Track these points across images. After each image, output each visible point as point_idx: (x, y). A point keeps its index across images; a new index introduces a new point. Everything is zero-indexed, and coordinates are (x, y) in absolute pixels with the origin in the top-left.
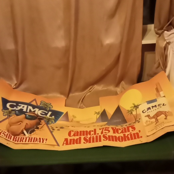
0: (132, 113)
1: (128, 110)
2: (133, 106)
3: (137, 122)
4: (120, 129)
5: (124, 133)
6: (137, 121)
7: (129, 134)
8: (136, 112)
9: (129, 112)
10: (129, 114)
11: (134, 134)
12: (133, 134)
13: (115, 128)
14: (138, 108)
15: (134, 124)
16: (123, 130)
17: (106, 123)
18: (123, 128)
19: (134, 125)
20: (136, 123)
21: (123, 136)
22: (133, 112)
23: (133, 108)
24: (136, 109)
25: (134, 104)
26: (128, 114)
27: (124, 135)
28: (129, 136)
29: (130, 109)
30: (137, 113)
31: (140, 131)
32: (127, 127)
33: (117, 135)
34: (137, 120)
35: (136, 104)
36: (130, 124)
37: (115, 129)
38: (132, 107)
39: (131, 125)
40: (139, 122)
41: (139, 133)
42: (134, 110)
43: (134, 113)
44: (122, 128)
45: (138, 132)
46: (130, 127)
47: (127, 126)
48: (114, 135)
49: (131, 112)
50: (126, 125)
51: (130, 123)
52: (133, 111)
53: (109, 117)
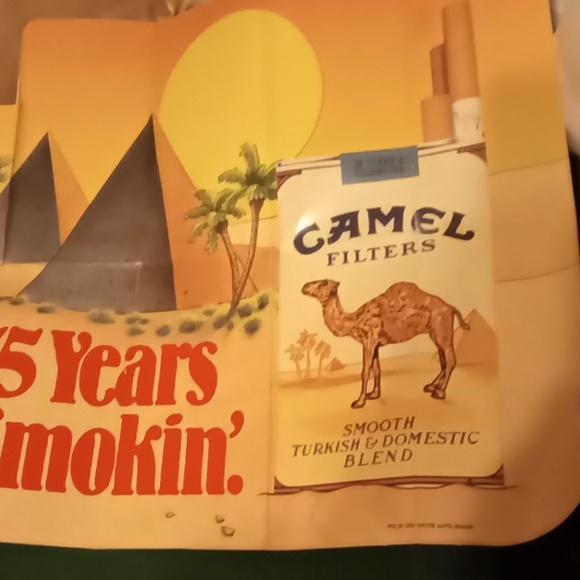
0: (221, 227)
1: (201, 194)
2: (243, 168)
3: (240, 323)
4: (114, 360)
5: (133, 409)
6: (245, 312)
7: (164, 426)
8: (255, 231)
9: (204, 214)
10: (199, 232)
11: (196, 435)
12: (189, 431)
13: (85, 339)
14: (273, 195)
15: (216, 337)
16: (131, 369)
17: (34, 270)
18: (139, 356)
19: (213, 349)
20: (231, 327)
21: (116, 431)
22: (230, 218)
23: (236, 187)
24: (257, 204)
25: (249, 155)
26: (199, 223)
27: (130, 423)
28: (158, 447)
29: (215, 189)
30: (261, 242)
31: (238, 419)
32: (165, 348)
33: (79, 418)
34: (243, 303)
35: (266, 161)
36: (190, 328)
37: (77, 347)
38: (230, 177)
39: (193, 340)
40: (252, 329)
41: (230, 442)
42: (243, 204)
43: (239, 232)
44: (130, 354)
45: (229, 428)
46: (185, 351)
47: (168, 340)
48: (54, 416)
49: (217, 213)
50: (163, 331)
51: (193, 316)
52: (237, 214)
53: (69, 219)
